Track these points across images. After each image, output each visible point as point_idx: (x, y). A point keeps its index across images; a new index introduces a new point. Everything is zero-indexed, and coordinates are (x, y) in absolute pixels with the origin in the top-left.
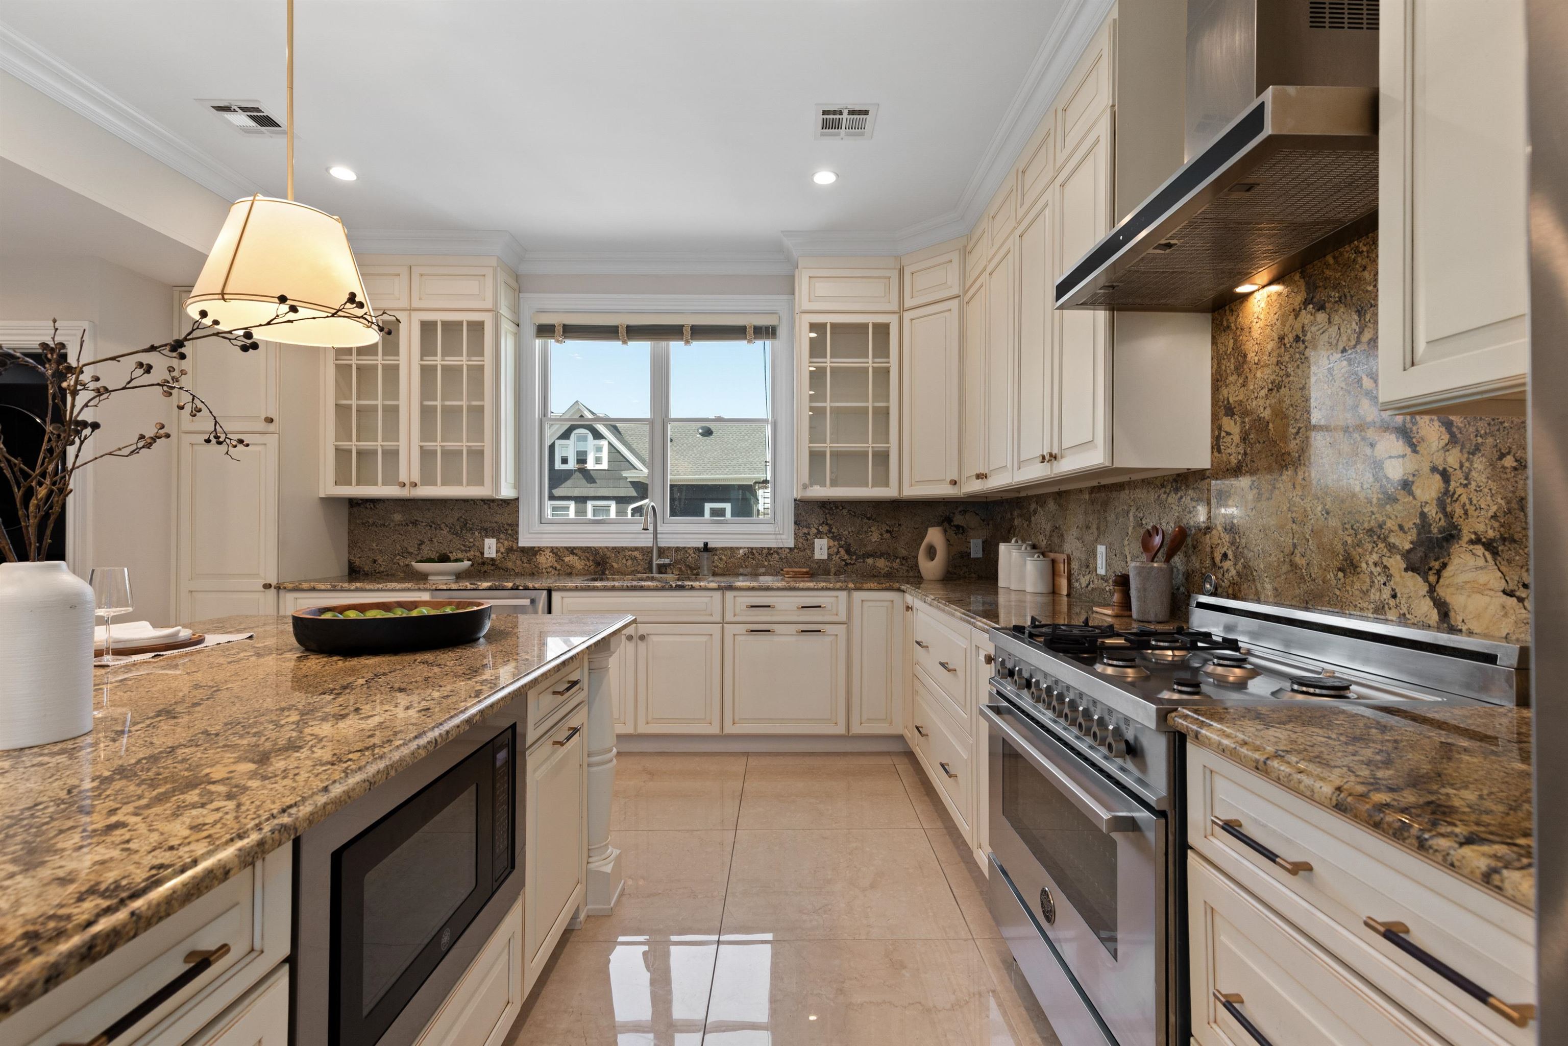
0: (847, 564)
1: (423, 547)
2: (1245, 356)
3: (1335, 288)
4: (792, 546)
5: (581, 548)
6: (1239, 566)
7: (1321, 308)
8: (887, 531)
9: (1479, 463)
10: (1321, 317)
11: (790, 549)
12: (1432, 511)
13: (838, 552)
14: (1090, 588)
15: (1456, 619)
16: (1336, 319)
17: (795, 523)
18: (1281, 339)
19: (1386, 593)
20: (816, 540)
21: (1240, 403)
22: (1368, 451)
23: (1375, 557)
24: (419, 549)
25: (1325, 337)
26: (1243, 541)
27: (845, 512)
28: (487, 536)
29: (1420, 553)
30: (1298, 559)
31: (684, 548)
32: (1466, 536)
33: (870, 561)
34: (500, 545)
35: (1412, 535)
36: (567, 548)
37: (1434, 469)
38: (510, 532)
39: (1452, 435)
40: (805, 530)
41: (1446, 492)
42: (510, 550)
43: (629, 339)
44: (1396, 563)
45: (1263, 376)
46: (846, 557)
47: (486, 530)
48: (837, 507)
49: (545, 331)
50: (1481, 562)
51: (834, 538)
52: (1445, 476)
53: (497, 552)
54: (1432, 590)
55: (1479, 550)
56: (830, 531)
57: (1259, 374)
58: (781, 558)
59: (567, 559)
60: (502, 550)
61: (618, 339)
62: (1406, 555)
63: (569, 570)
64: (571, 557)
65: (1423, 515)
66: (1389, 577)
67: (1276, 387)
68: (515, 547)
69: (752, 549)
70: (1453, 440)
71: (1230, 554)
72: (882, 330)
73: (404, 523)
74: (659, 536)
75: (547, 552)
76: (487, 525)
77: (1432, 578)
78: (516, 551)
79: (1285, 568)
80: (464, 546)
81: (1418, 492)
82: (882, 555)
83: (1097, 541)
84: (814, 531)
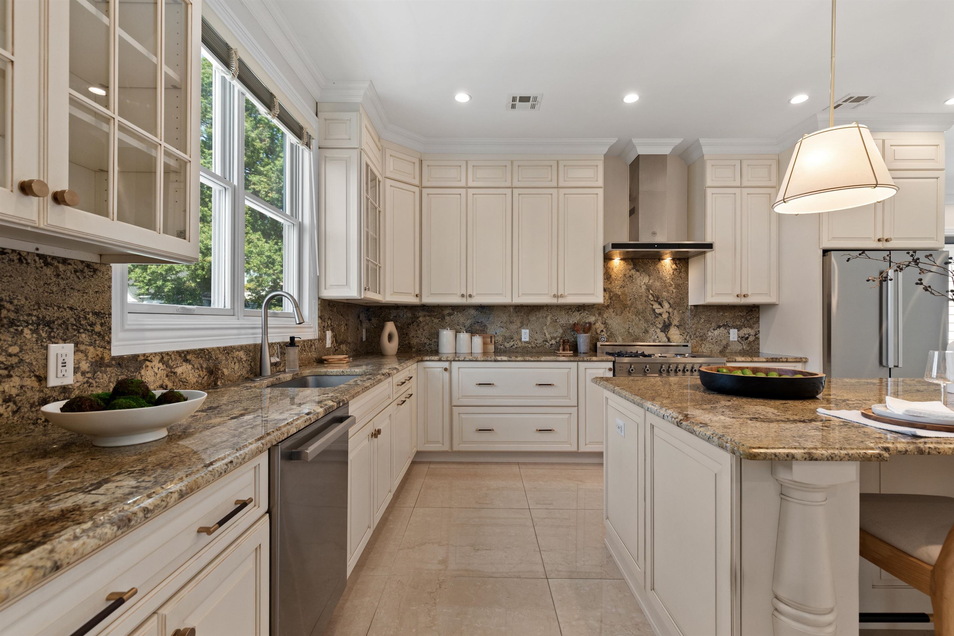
0: (336, 350)
2: (611, 276)
3: (642, 268)
4: (318, 337)
6: (608, 334)
7: (638, 271)
8: (346, 324)
9: (675, 311)
10: (638, 273)
11: (318, 340)
12: (666, 320)
13: (333, 341)
15: (671, 340)
16: (642, 275)
17: (319, 317)
18: (625, 275)
19: (656, 337)
20: (327, 332)
21: (609, 288)
22: (651, 306)
23: (653, 329)
25: (639, 278)
26: (610, 327)
27: (335, 309)
28: (52, 339)
29: (664, 328)
30: (630, 331)
32: (673, 325)
33: (341, 347)
34: (81, 355)
35: (662, 325)
37: (667, 312)
38: (98, 328)
39: (670, 306)
40: (323, 324)
41: (669, 316)
42: (98, 365)
44: (658, 331)
45: (618, 283)
46: (335, 343)
47: (49, 324)
48: (333, 306)
50: (676, 329)
51: (332, 330)
52: (669, 313)
53: (76, 372)
54: (666, 335)
55: (676, 327)
56: (330, 325)
57: (616, 282)
58: (315, 348)
60: (85, 366)
62: (660, 329)
65: (664, 321)
66: (657, 333)
67: (622, 287)
68: (107, 359)
69: (304, 341)
70: (671, 307)
71: (604, 330)
75: (156, 364)
76: (51, 313)
77: (666, 333)
78: (109, 365)
79: (627, 333)
81: (663, 316)
82: (344, 342)
83: (521, 328)
84: (326, 324)
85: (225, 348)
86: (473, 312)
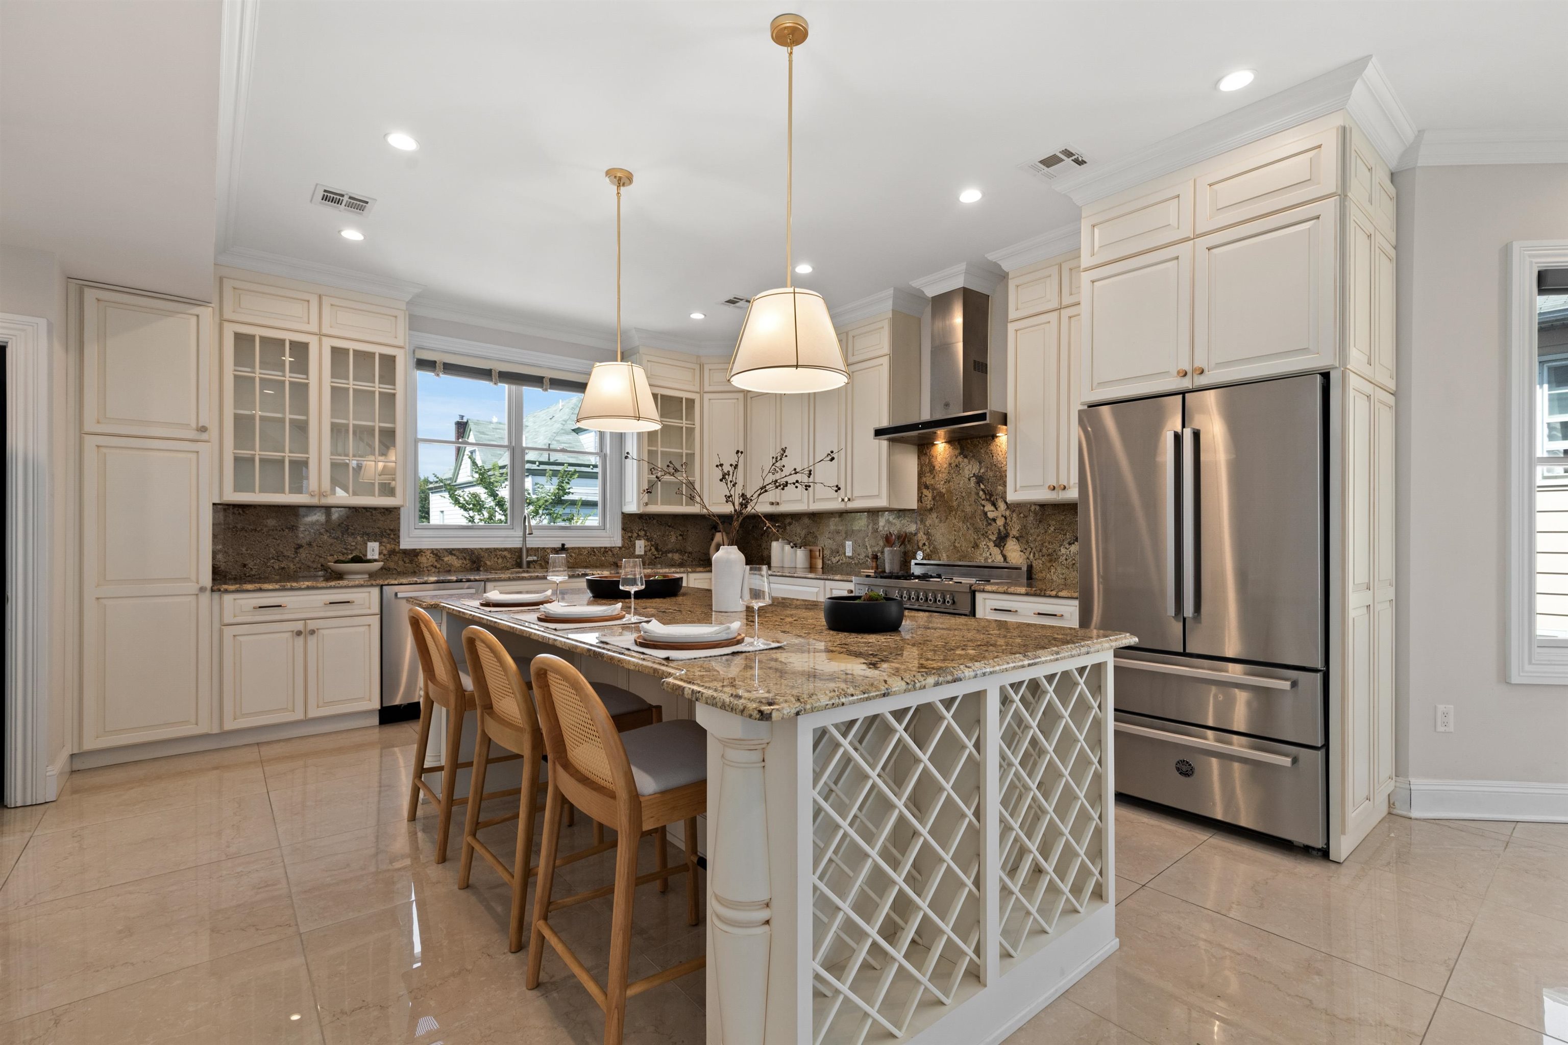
0: (656, 558)
1: (301, 550)
2: (934, 467)
3: (971, 452)
4: (620, 545)
5: (458, 550)
6: (931, 548)
7: (966, 457)
8: (680, 535)
9: (1014, 515)
10: (966, 460)
11: (620, 548)
12: (1002, 528)
13: (650, 550)
14: (839, 563)
15: (1008, 560)
16: (972, 463)
17: (623, 529)
18: (950, 464)
19: (988, 554)
20: (637, 541)
21: (932, 485)
22: (982, 508)
23: (985, 543)
24: (296, 553)
25: (967, 468)
26: (933, 538)
27: (655, 521)
28: (369, 540)
29: (998, 541)
30: (956, 544)
31: (544, 548)
32: (1011, 535)
33: (670, 555)
34: (382, 547)
35: (996, 536)
36: (446, 550)
37: (1002, 516)
38: (392, 536)
39: (1008, 506)
40: (630, 534)
41: (1006, 523)
42: (392, 553)
43: (500, 382)
44: (991, 544)
45: (943, 476)
46: (656, 553)
47: (368, 534)
48: (650, 519)
49: (423, 364)
50: (1015, 543)
51: (648, 540)
52: (1006, 518)
53: (380, 554)
54: (1002, 552)
55: (1014, 539)
56: (645, 535)
57: (940, 475)
58: (613, 554)
59: (446, 559)
60: (385, 552)
61: (491, 380)
62: (994, 542)
63: (449, 568)
64: (450, 557)
65: (999, 530)
66: (989, 549)
67: (948, 481)
68: (397, 549)
69: (593, 548)
70: (1008, 508)
71: (927, 544)
72: (691, 402)
73: (279, 529)
74: (527, 539)
75: (428, 553)
76: (369, 530)
77: (1002, 549)
78: (398, 553)
79: (952, 547)
80: (346, 549)
81: (998, 522)
82: (677, 551)
83: (846, 538)
84: (635, 535)
85: (487, 549)
86: (806, 521)
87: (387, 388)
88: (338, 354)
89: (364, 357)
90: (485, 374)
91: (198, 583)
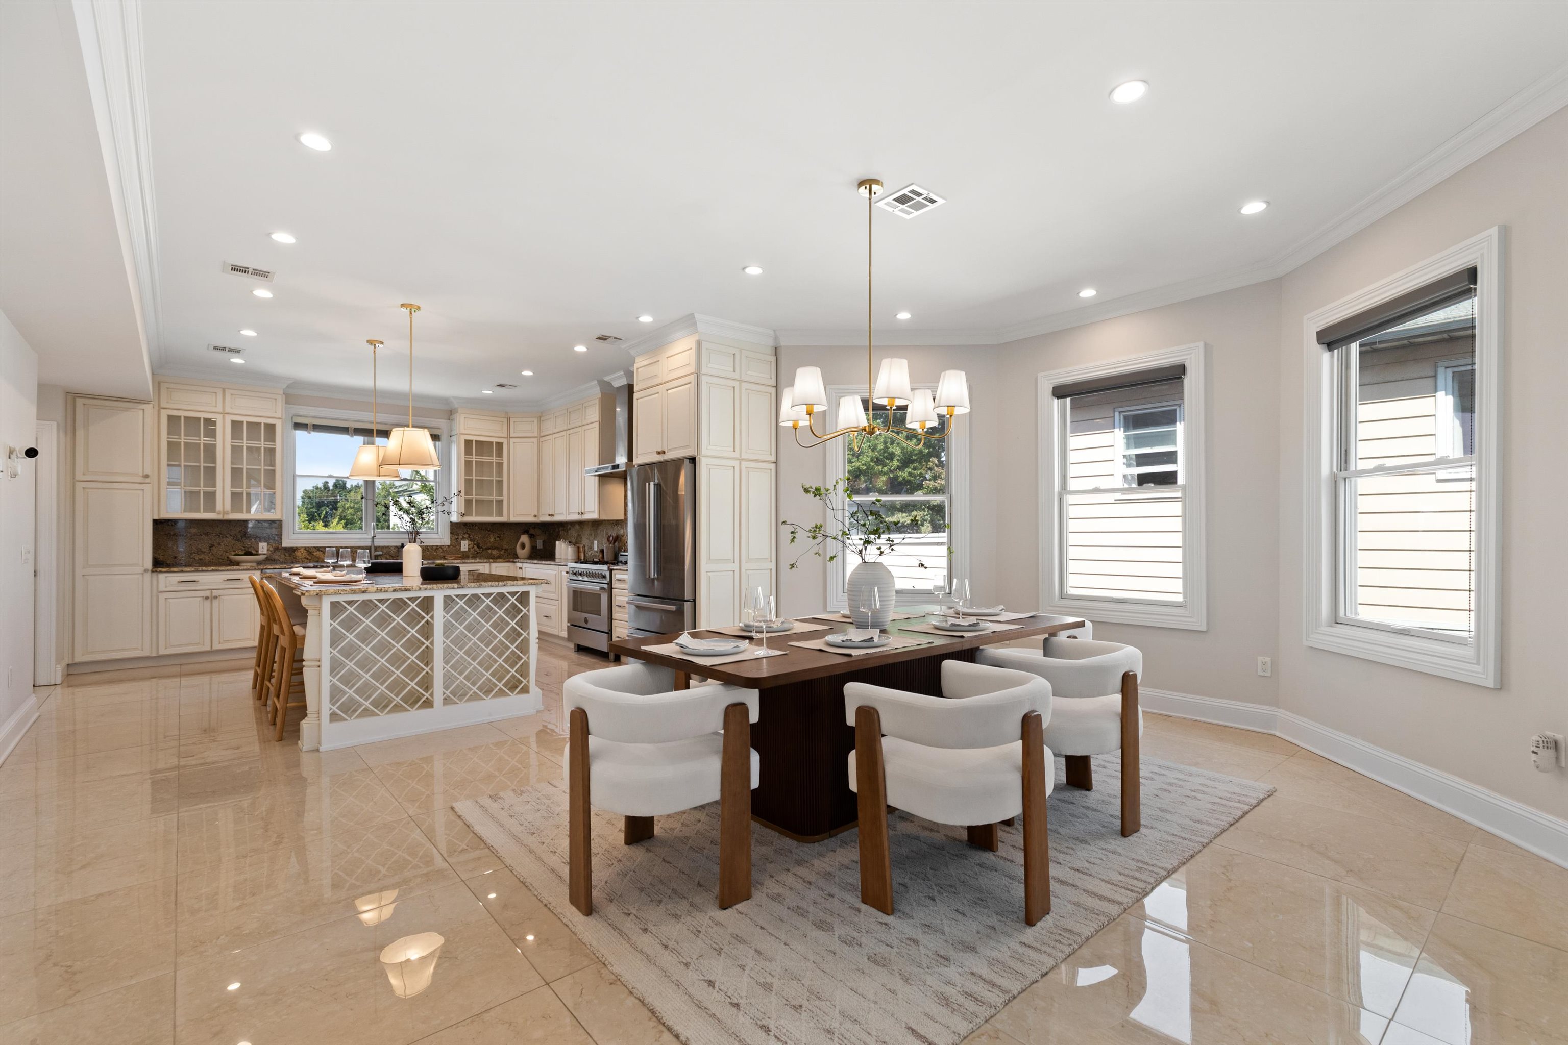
0: (478, 553)
1: (213, 548)
4: (449, 544)
8: (498, 537)
11: (448, 546)
13: (473, 547)
17: (451, 533)
20: (462, 542)
24: (210, 549)
27: (477, 527)
28: (260, 542)
31: (388, 546)
33: (489, 551)
34: (269, 546)
36: (315, 547)
38: (276, 539)
40: (456, 537)
42: (277, 549)
43: (355, 435)
46: (477, 549)
47: (259, 538)
48: (473, 525)
49: (298, 426)
51: (471, 540)
53: (268, 550)
56: (469, 537)
58: (443, 551)
59: (315, 554)
60: (271, 549)
61: (348, 434)
63: (317, 560)
64: (318, 552)
68: (280, 547)
69: (427, 546)
72: (500, 445)
73: (198, 534)
74: (374, 540)
75: (302, 550)
76: (260, 535)
78: (281, 549)
80: (244, 547)
82: (495, 548)
83: (594, 539)
84: (461, 537)
86: (577, 527)
87: (269, 445)
88: (236, 425)
89: (254, 427)
90: (344, 430)
91: (143, 566)
